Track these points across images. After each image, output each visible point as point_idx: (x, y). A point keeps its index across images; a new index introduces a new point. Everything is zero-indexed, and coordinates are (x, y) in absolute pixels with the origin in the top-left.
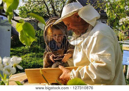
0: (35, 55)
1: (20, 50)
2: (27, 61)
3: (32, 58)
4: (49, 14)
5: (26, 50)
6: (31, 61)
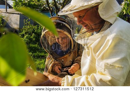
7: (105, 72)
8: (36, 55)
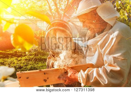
0: (33, 58)
1: (11, 52)
2: (22, 65)
3: (28, 61)
4: (52, 13)
5: (20, 53)
6: (26, 66)
7: (115, 64)
8: (38, 59)
